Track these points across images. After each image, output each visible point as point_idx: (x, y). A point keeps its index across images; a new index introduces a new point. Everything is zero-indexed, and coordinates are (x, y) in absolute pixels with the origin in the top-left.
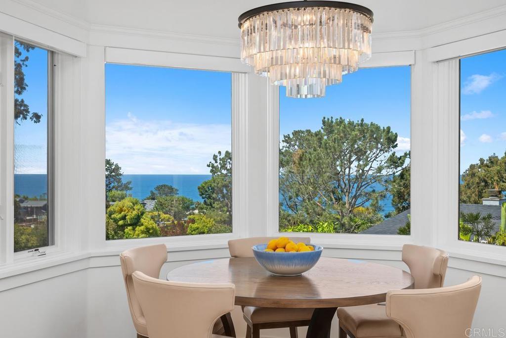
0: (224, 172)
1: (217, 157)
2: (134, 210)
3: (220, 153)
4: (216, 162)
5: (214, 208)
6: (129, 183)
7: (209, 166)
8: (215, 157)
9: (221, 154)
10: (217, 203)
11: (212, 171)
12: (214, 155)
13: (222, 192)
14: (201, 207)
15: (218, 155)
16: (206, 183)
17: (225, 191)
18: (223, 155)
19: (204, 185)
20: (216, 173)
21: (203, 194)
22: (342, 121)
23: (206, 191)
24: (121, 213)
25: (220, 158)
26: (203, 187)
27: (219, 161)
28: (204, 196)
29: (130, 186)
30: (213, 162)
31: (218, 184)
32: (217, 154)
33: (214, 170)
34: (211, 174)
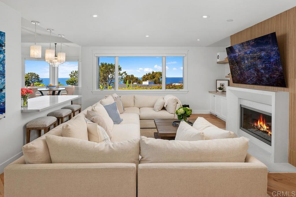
0: (75, 77)
6: (42, 80)
7: (70, 75)
8: (72, 73)
11: (71, 77)
13: (74, 82)
17: (75, 82)
18: (74, 72)
22: (106, 64)
26: (68, 81)
29: (42, 81)
30: (71, 74)
33: (71, 76)
34: (70, 78)
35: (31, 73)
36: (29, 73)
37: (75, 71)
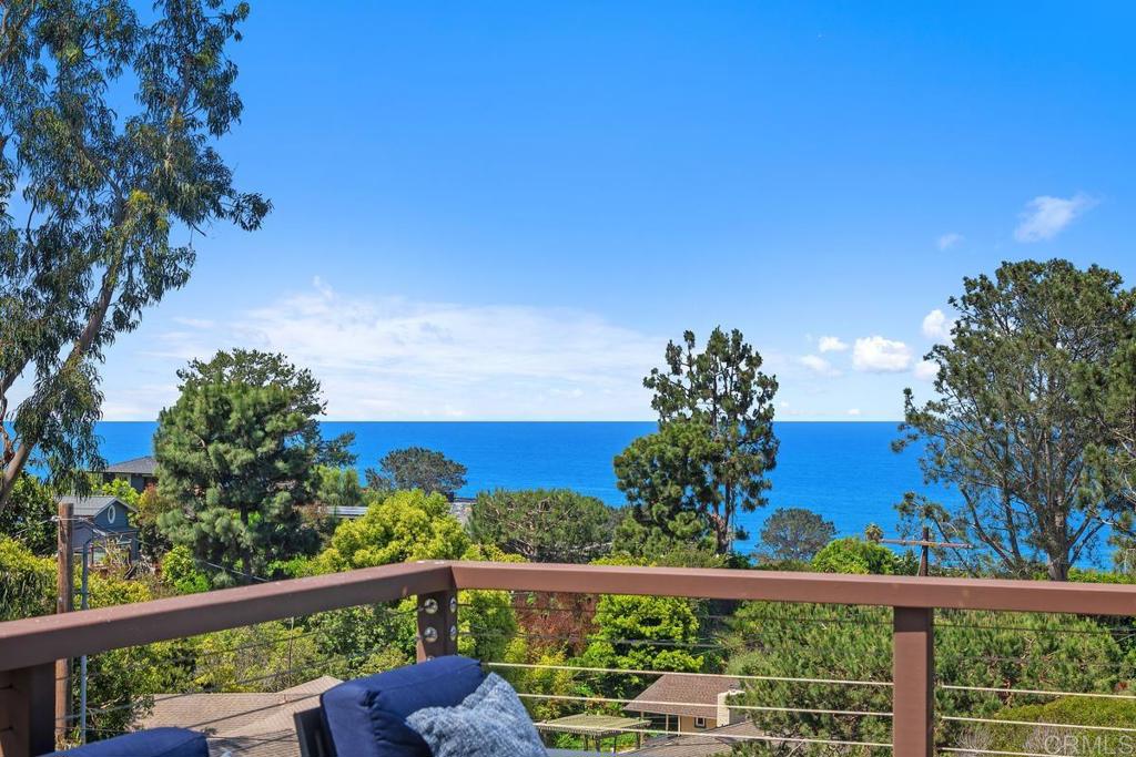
1: (678, 351)
2: (431, 534)
3: (689, 336)
4: (677, 371)
5: (671, 534)
6: (347, 438)
7: (649, 384)
8: (673, 354)
9: (693, 340)
10: (682, 518)
11: (658, 403)
12: (670, 347)
14: (625, 531)
15: (685, 346)
16: (644, 445)
18: (701, 348)
19: (636, 451)
20: (675, 408)
21: (630, 484)
23: (645, 475)
24: (386, 545)
25: (689, 357)
26: (635, 458)
27: (685, 369)
28: (635, 491)
30: (665, 369)
31: (687, 449)
32: (680, 341)
33: (668, 395)
34: (655, 416)
35: (242, 358)
36: (222, 359)
37: (717, 336)
